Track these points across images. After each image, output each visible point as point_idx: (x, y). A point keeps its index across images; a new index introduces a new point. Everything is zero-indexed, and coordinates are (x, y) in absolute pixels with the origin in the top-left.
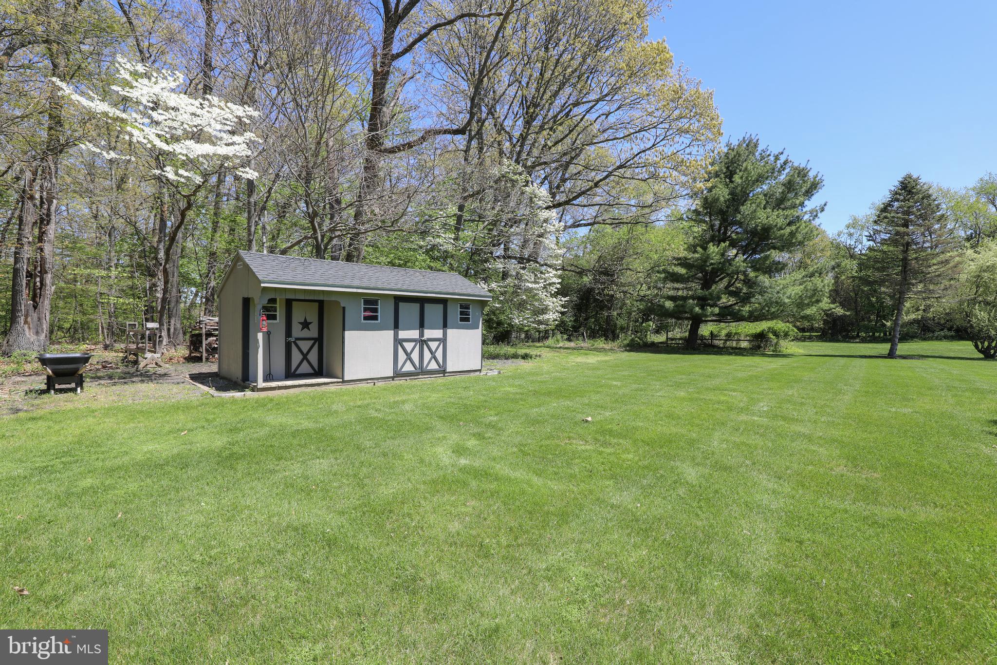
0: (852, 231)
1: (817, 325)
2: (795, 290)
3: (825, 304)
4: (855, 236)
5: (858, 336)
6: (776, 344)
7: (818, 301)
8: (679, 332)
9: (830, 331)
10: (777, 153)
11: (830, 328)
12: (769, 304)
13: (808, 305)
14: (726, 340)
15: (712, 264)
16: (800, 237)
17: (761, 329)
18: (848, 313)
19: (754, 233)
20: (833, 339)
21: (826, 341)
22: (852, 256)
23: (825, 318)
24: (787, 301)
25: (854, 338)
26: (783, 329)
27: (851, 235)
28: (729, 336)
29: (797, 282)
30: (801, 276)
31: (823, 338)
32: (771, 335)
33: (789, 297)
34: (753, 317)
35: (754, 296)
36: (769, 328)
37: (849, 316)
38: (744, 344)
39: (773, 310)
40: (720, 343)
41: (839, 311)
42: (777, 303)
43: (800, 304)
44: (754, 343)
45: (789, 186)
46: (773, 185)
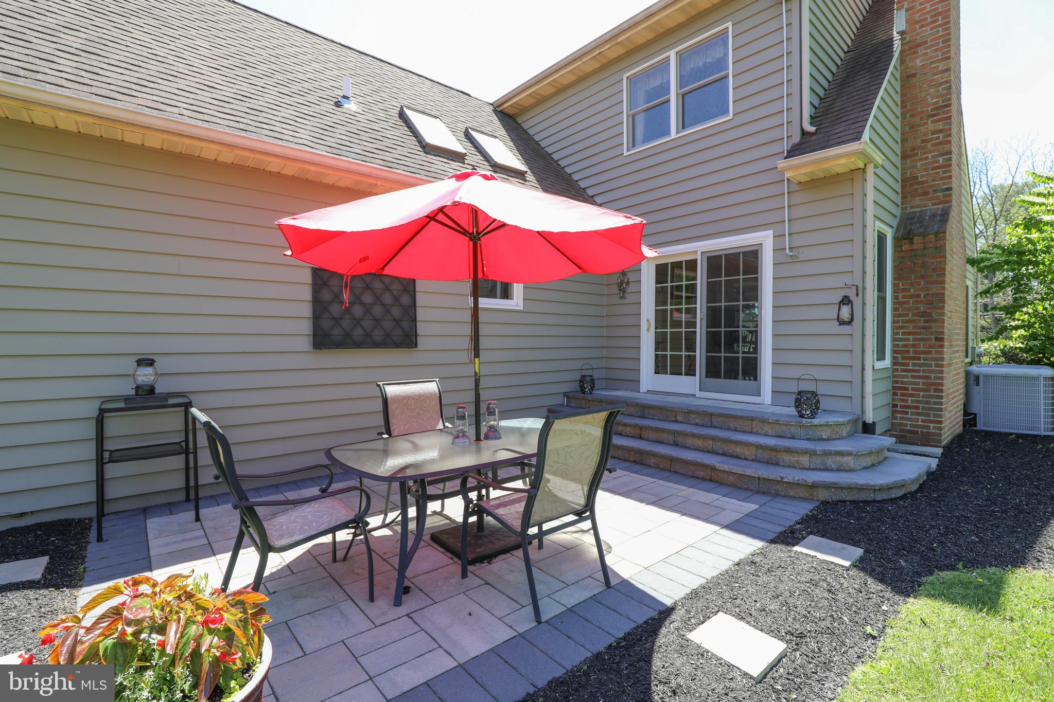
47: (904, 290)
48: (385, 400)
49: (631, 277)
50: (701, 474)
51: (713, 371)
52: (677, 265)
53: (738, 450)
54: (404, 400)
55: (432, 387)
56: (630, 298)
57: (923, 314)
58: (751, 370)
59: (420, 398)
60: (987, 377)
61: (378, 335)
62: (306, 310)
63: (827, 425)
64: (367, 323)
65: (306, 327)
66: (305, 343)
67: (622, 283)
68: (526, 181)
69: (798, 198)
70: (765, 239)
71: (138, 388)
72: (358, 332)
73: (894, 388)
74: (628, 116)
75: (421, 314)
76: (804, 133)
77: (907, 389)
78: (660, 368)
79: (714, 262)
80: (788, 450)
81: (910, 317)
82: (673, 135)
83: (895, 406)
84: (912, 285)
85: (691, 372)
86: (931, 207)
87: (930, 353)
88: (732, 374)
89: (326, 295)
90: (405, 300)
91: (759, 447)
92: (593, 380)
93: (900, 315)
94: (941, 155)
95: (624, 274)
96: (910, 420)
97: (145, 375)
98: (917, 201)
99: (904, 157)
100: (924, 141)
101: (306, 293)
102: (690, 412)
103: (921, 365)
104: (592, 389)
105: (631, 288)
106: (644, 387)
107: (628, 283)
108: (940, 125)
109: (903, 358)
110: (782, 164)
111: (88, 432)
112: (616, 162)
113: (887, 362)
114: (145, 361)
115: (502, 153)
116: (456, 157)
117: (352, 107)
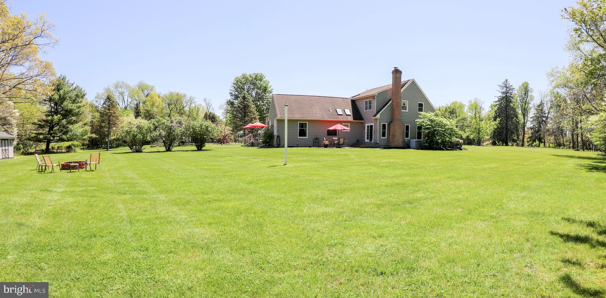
0: (97, 100)
1: (86, 142)
2: (80, 130)
3: (89, 135)
4: (98, 102)
5: (102, 147)
6: (75, 149)
7: (87, 134)
8: (43, 146)
9: (91, 145)
10: (72, 83)
11: (91, 144)
12: (73, 135)
13: (84, 135)
14: (57, 150)
15: (55, 122)
16: (81, 112)
17: (69, 144)
18: (97, 137)
19: (66, 111)
20: (92, 148)
21: (90, 149)
22: (97, 111)
23: (89, 139)
24: (78, 134)
25: (100, 147)
26: (76, 144)
27: (97, 101)
28: (58, 147)
29: (80, 127)
30: (81, 125)
31: (88, 148)
32: (73, 146)
33: (79, 133)
34: (68, 140)
35: (68, 133)
36: (72, 144)
37: (98, 138)
38: (64, 151)
39: (74, 137)
40: (55, 151)
41: (94, 136)
42: (75, 135)
43: (82, 135)
44: (67, 150)
45: (77, 96)
46: (73, 95)
48: (333, 139)
54: (335, 139)
55: (337, 138)
56: (365, 130)
57: (390, 132)
58: (372, 139)
60: (411, 141)
61: (332, 134)
62: (326, 132)
63: (372, 143)
66: (327, 135)
70: (373, 124)
71: (317, 138)
72: (330, 134)
74: (365, 106)
76: (375, 114)
78: (367, 139)
79: (370, 126)
82: (368, 110)
83: (388, 142)
84: (389, 129)
85: (369, 139)
89: (328, 131)
90: (336, 131)
92: (359, 141)
93: (388, 133)
98: (392, 120)
99: (392, 114)
106: (366, 141)
107: (364, 128)
109: (389, 138)
110: (373, 117)
111: (313, 141)
112: (363, 112)
113: (386, 138)
114: (317, 136)
115: (348, 112)
116: (342, 115)
117: (331, 110)
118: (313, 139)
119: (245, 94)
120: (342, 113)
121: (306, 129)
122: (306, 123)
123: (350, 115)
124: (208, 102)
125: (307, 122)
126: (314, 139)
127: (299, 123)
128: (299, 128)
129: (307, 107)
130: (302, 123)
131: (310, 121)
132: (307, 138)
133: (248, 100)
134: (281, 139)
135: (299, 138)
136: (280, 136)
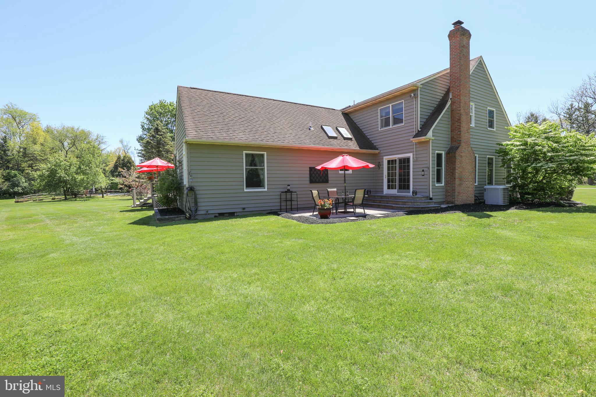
47: (448, 167)
48: (328, 191)
49: (381, 164)
50: (390, 208)
51: (400, 188)
52: (392, 161)
53: (399, 203)
54: (331, 191)
55: (335, 190)
56: (381, 169)
57: (452, 172)
58: (408, 188)
59: (333, 191)
60: (487, 189)
61: (321, 180)
62: (308, 176)
63: (418, 197)
64: (315, 178)
65: (308, 179)
66: (308, 182)
67: (379, 165)
68: (352, 140)
69: (418, 146)
70: (411, 155)
71: (288, 190)
72: (317, 180)
73: (446, 191)
74: (380, 119)
75: (329, 176)
76: (418, 131)
77: (448, 191)
78: (389, 187)
79: (401, 160)
80: (407, 202)
81: (449, 173)
82: (391, 127)
83: (446, 195)
84: (449, 165)
85: (396, 189)
86: (457, 145)
87: (453, 182)
88: (404, 188)
89: (312, 173)
90: (326, 172)
91: (402, 202)
92: (370, 192)
93: (447, 173)
94: (459, 132)
95: (379, 163)
96: (449, 199)
97: (289, 187)
98: (454, 143)
99: (451, 131)
100: (456, 128)
101: (308, 172)
102: (391, 197)
103: (451, 185)
104: (370, 194)
105: (381, 167)
106: (385, 193)
107: (380, 165)
108: (459, 124)
109: (448, 183)
110: (411, 139)
111: (279, 197)
112: (377, 132)
113: (443, 184)
114: (289, 185)
115: (346, 133)
116: (335, 138)
117: (312, 129)
118: (279, 193)
119: (158, 125)
120: (335, 135)
121: (263, 170)
122: (263, 155)
123: (350, 139)
124: (125, 144)
125: (265, 153)
126: (282, 192)
127: (246, 154)
128: (246, 166)
129: (261, 119)
130: (253, 155)
131: (271, 149)
132: (266, 190)
133: (162, 133)
134: (198, 196)
135: (245, 190)
136: (196, 188)
